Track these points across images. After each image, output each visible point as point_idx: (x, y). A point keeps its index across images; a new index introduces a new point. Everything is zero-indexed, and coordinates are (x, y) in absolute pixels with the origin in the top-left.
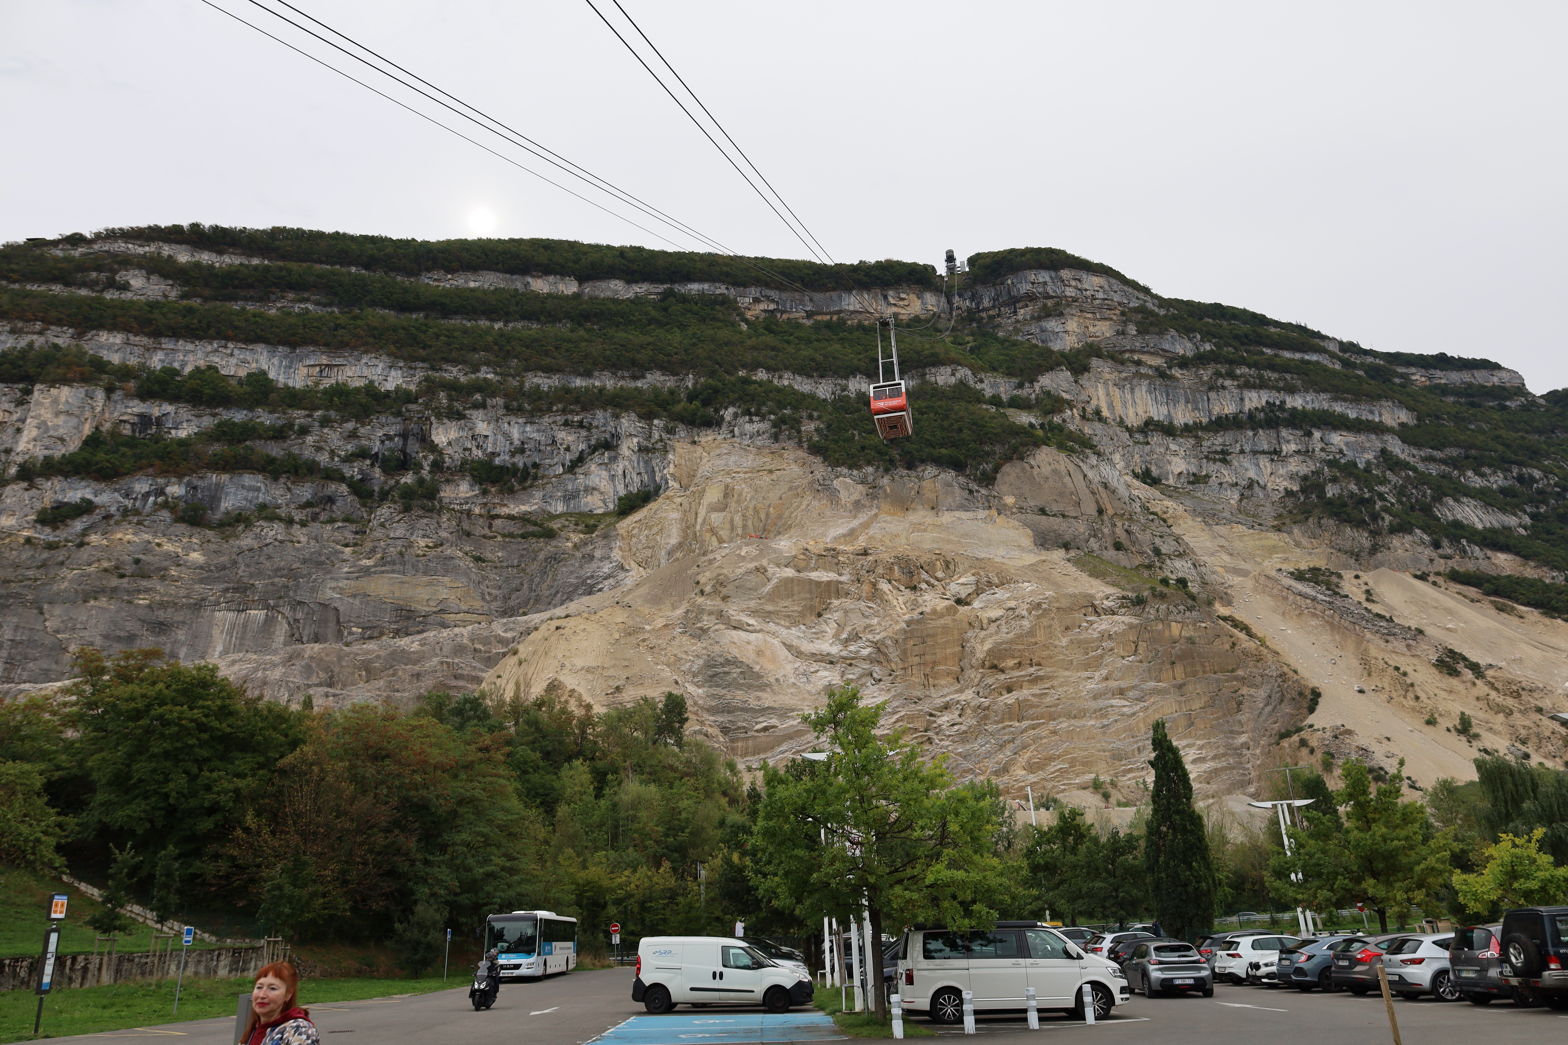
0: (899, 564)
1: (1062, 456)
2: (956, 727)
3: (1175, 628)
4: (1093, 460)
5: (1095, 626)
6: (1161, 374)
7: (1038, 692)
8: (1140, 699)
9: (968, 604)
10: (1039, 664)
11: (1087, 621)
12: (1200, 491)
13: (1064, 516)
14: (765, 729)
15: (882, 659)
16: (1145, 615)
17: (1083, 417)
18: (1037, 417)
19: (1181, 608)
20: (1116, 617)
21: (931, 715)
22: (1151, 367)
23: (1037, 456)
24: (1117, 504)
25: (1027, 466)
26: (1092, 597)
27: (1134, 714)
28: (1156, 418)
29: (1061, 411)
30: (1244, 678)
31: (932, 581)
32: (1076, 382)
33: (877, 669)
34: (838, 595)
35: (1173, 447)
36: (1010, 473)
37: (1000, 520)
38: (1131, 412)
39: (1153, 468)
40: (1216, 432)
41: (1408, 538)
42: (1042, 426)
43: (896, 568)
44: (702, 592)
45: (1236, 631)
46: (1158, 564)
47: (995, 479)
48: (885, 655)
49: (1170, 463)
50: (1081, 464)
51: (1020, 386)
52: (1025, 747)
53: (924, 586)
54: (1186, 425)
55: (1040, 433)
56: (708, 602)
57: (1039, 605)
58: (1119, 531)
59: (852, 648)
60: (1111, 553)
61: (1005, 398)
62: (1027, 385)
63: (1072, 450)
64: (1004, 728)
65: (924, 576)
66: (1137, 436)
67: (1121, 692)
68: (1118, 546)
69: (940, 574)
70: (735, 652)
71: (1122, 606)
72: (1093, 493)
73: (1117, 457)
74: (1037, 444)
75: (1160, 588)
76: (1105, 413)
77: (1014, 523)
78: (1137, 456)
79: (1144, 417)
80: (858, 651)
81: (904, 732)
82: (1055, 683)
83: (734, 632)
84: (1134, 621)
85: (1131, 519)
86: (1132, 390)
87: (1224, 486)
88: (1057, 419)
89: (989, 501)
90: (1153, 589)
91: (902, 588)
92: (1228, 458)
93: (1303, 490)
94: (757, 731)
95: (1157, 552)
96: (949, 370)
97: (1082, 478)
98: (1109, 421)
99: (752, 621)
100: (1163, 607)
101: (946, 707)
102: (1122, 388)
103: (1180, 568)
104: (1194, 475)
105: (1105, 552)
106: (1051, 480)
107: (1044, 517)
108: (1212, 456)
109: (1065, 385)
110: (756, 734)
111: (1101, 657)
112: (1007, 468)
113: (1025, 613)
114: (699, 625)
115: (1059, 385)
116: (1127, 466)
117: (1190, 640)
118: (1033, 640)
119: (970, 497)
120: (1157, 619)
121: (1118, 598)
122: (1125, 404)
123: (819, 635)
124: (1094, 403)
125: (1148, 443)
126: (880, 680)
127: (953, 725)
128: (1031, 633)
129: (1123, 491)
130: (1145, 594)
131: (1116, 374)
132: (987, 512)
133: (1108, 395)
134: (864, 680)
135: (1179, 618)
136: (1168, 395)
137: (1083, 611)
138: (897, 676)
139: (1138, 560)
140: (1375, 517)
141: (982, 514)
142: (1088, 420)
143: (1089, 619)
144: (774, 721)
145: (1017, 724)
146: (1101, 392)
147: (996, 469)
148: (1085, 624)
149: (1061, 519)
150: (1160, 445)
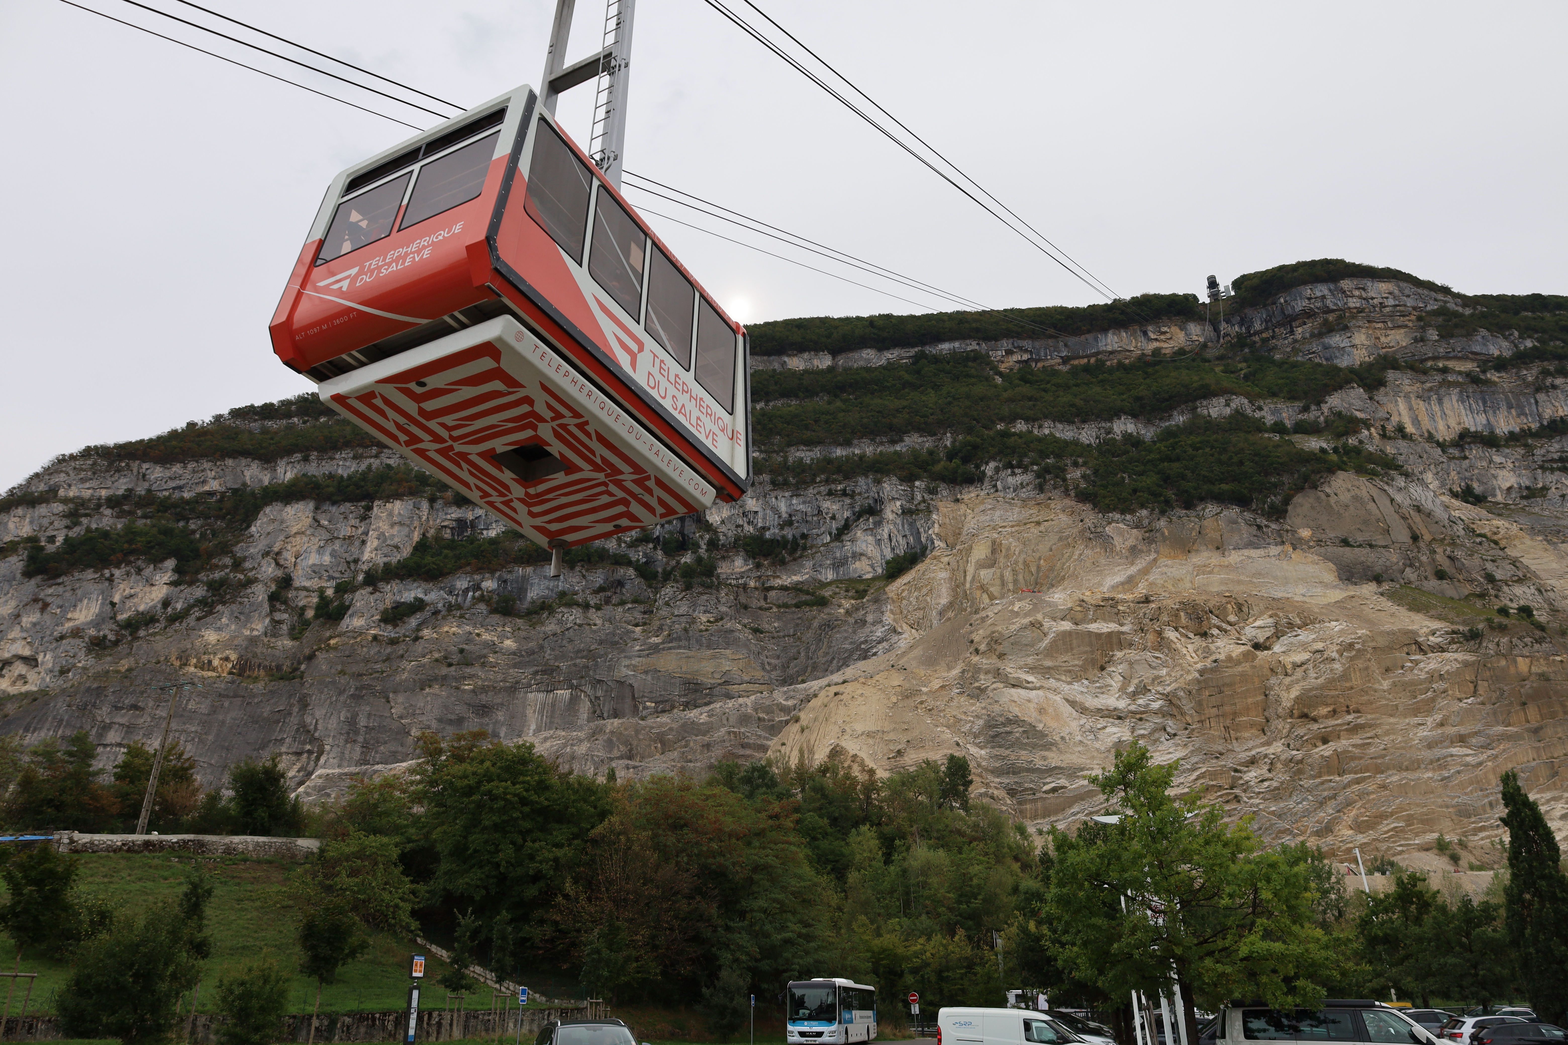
0: (1185, 610)
1: (1363, 480)
2: (1266, 784)
3: (1523, 664)
4: (1401, 482)
5: (1422, 665)
6: (1474, 380)
7: (1360, 742)
8: (1486, 747)
9: (1268, 648)
10: (1358, 711)
11: (1411, 661)
12: (1537, 506)
13: (1371, 546)
14: (1054, 790)
15: (1175, 712)
16: (1482, 651)
17: (1384, 436)
18: (1328, 441)
19: (1528, 640)
20: (1446, 655)
21: (1236, 771)
22: (1460, 373)
23: (1333, 483)
24: (1434, 528)
25: (1323, 496)
26: (1415, 633)
27: (1480, 764)
28: (1473, 429)
29: (1356, 432)
31: (1224, 626)
32: (1371, 399)
33: (1170, 723)
34: (1121, 646)
35: (1497, 459)
36: (1303, 503)
37: (1296, 555)
38: (1441, 425)
39: (1475, 485)
40: (1550, 437)
42: (1335, 450)
43: (1182, 614)
44: (977, 651)
46: (1492, 592)
47: (1286, 511)
48: (1178, 707)
49: (1495, 477)
50: (1386, 488)
51: (1306, 409)
52: (1349, 804)
53: (1215, 632)
54: (1511, 433)
55: (1334, 457)
56: (984, 661)
57: (1351, 645)
58: (1440, 558)
59: (1140, 702)
60: (1433, 584)
61: (1288, 424)
62: (1313, 407)
63: (1374, 473)
64: (1322, 783)
65: (1215, 621)
66: (1451, 451)
67: (1462, 739)
68: (1441, 575)
69: (1232, 618)
70: (1016, 711)
71: (1453, 642)
72: (1404, 518)
73: (1429, 477)
74: (1332, 470)
75: (1498, 619)
76: (1410, 429)
77: (1313, 557)
78: (1453, 474)
79: (1458, 429)
80: (1148, 705)
81: (1208, 789)
82: (1379, 731)
83: (1013, 691)
84: (1470, 657)
85: (1453, 544)
86: (1440, 401)
88: (1352, 441)
89: (1281, 536)
90: (1489, 621)
91: (1191, 635)
94: (1045, 792)
95: (1490, 578)
96: (1222, 400)
97: (1388, 502)
98: (1414, 437)
99: (1031, 678)
100: (1505, 640)
101: (1252, 762)
102: (1427, 400)
103: (1523, 594)
104: (1528, 488)
105: (1425, 583)
106: (1352, 508)
107: (1348, 549)
108: (1546, 465)
109: (1358, 403)
110: (1045, 796)
111: (1433, 700)
112: (1298, 499)
113: (1335, 655)
114: (977, 684)
115: (1350, 404)
116: (1443, 485)
117: (1544, 677)
118: (1348, 685)
119: (1259, 534)
120: (1498, 654)
121: (1447, 633)
122: (1432, 417)
123: (1104, 689)
124: (1395, 419)
125: (1465, 458)
126: (1175, 735)
127: (1262, 781)
128: (1345, 676)
129: (1440, 513)
130: (1480, 626)
131: (1418, 385)
132: (1280, 548)
133: (1411, 409)
134: (1157, 735)
135: (1526, 652)
136: (1484, 402)
137: (1405, 649)
138: (1193, 730)
139: (1467, 589)
141: (1274, 550)
142: (1390, 438)
143: (1413, 658)
144: (1063, 782)
145: (1338, 779)
146: (1402, 406)
147: (1287, 501)
148: (1409, 664)
149: (1368, 549)
150: (1481, 458)
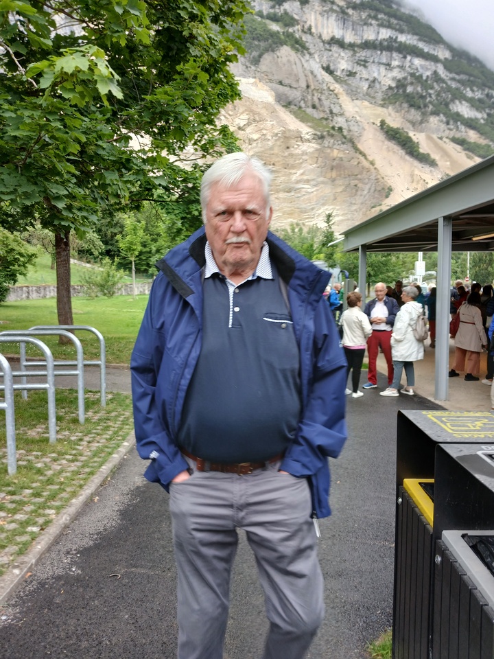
1: (293, 53)
3: (336, 151)
4: (307, 56)
5: (300, 147)
6: (343, 12)
8: (315, 186)
9: (243, 130)
10: (274, 164)
12: (351, 81)
13: (291, 87)
16: (323, 145)
17: (303, 31)
18: (280, 27)
19: (340, 142)
20: (311, 144)
22: (338, 6)
23: (281, 51)
24: (316, 83)
25: (275, 56)
26: (301, 132)
27: (312, 192)
28: (337, 37)
29: (293, 25)
30: (360, 179)
31: (227, 116)
32: (302, 9)
35: (343, 54)
36: (267, 58)
37: (260, 85)
38: (325, 31)
39: (331, 65)
40: (364, 49)
41: (437, 118)
42: (284, 33)
45: (360, 156)
46: (331, 118)
47: (259, 61)
49: (339, 63)
50: (302, 59)
51: (273, 7)
54: (350, 43)
55: (282, 37)
57: (277, 134)
58: (315, 98)
60: (310, 110)
61: (265, 13)
62: (277, 7)
63: (297, 50)
66: (326, 45)
67: (307, 181)
68: (314, 107)
69: (230, 113)
71: (314, 139)
72: (306, 76)
73: (316, 56)
74: (282, 43)
75: (332, 131)
76: (313, 30)
77: (266, 88)
78: (325, 57)
79: (331, 35)
82: (280, 175)
84: (318, 147)
85: (321, 93)
86: (328, 18)
87: (363, 79)
88: (291, 30)
89: (255, 74)
90: (328, 131)
92: (367, 64)
93: (397, 87)
95: (331, 112)
97: (301, 66)
98: (315, 35)
100: (332, 141)
102: (323, 16)
103: (340, 122)
104: (350, 71)
105: (307, 109)
106: (286, 66)
107: (281, 86)
108: (359, 62)
109: (296, 11)
111: (301, 163)
112: (266, 56)
113: (270, 138)
115: (293, 10)
116: (320, 62)
117: (341, 159)
118: (272, 152)
119: (246, 70)
120: (328, 147)
121: (313, 134)
122: (323, 26)
124: (308, 23)
125: (330, 50)
128: (271, 148)
129: (319, 77)
130: (325, 133)
131: (321, 7)
132: (253, 80)
133: (316, 19)
135: (338, 147)
136: (344, 24)
137: (296, 139)
139: (322, 115)
140: (425, 106)
142: (305, 33)
143: (298, 143)
146: (313, 17)
147: (260, 56)
148: (296, 146)
149: (289, 88)
150: (336, 52)
